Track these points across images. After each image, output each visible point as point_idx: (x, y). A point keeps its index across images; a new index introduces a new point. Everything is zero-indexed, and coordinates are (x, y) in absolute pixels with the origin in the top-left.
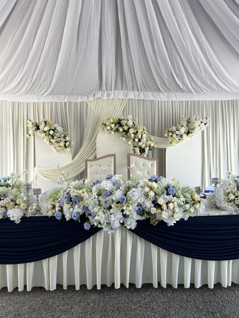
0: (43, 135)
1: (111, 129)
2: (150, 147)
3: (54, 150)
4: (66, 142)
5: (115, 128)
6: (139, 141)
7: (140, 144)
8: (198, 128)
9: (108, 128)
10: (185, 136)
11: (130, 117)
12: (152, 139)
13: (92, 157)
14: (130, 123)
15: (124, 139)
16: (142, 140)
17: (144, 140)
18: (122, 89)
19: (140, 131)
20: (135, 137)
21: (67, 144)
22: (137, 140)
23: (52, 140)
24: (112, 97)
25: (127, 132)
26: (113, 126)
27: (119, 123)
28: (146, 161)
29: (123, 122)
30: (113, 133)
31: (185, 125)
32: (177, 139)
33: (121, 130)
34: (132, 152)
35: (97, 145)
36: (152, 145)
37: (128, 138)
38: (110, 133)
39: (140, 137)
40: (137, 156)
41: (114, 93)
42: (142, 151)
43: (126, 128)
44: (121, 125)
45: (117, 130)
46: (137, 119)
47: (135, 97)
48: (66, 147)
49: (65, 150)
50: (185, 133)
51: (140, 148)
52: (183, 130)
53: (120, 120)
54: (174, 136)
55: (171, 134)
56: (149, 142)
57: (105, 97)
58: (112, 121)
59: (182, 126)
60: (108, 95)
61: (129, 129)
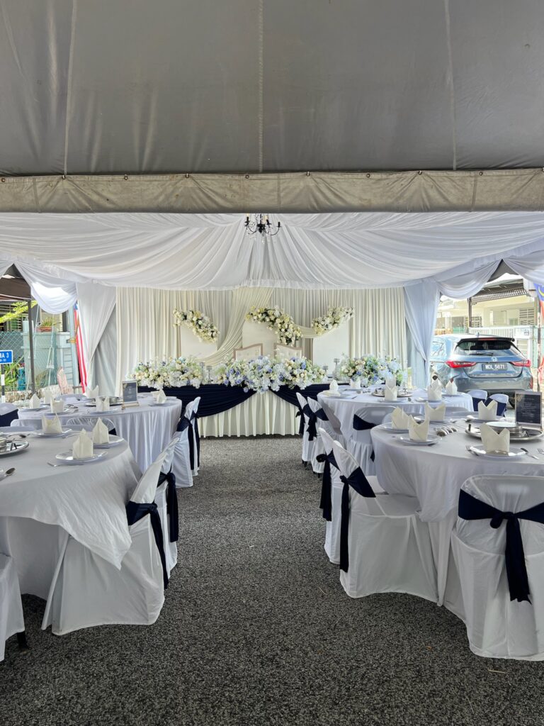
0: (191, 324)
1: (258, 319)
2: (296, 337)
3: (200, 340)
4: (212, 332)
5: (262, 318)
6: (286, 330)
7: (287, 334)
8: (343, 319)
9: (255, 318)
10: (330, 326)
11: (277, 307)
12: (299, 328)
13: (238, 347)
14: (277, 314)
15: (271, 329)
16: (288, 330)
17: (291, 330)
18: (269, 278)
19: (286, 321)
20: (282, 327)
21: (214, 334)
22: (283, 330)
23: (199, 330)
24: (258, 286)
25: (273, 322)
26: (260, 316)
27: (266, 313)
28: (292, 350)
29: (270, 313)
30: (259, 322)
31: (330, 315)
32: (323, 329)
33: (268, 319)
34: (278, 342)
35: (243, 335)
36: (299, 335)
37: (275, 328)
38: (256, 323)
39: (286, 327)
40: (284, 345)
41: (261, 282)
42: (289, 340)
43: (273, 318)
44: (268, 315)
45: (264, 320)
46: (284, 309)
47: (282, 285)
48: (212, 336)
49: (212, 340)
50: (330, 323)
51: (287, 337)
52: (328, 321)
53: (266, 310)
54: (320, 326)
55: (316, 324)
56: (296, 331)
57: (251, 286)
58: (259, 311)
59: (328, 317)
60: (254, 284)
61: (275, 319)
